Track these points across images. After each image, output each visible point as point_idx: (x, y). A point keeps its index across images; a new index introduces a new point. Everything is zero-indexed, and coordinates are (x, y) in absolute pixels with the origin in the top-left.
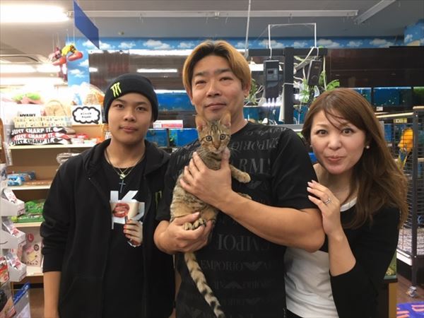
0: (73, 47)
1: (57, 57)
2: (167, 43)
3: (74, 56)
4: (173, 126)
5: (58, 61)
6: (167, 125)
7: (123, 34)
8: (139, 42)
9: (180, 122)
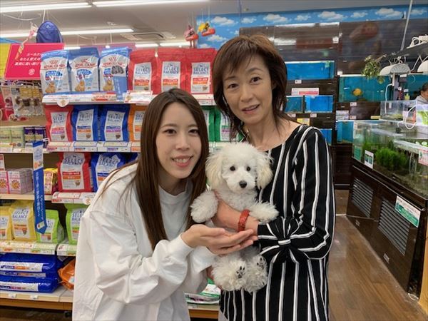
0: (207, 25)
1: (191, 34)
2: (285, 17)
3: (208, 32)
4: (310, 93)
5: (192, 37)
6: (304, 92)
7: (247, 10)
8: (259, 16)
9: (317, 90)
